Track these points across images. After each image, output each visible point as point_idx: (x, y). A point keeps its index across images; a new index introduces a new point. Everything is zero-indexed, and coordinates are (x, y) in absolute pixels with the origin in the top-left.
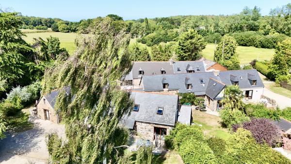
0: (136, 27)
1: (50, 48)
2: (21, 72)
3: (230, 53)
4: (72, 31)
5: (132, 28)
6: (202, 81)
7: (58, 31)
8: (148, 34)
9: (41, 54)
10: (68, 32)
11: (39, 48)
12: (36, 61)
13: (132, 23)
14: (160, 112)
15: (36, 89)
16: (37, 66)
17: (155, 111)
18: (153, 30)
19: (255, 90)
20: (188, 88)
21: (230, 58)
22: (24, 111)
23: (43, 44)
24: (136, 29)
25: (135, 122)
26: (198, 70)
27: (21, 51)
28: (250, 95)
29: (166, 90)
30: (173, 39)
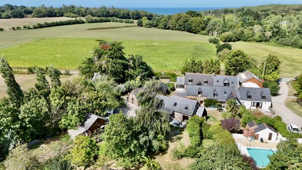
0: (213, 25)
1: (137, 62)
2: (121, 76)
3: (272, 69)
4: (153, 26)
5: (208, 26)
6: (225, 93)
7: (142, 26)
8: (224, 32)
9: (132, 65)
10: (150, 27)
11: (131, 61)
12: (129, 69)
13: (210, 19)
14: (186, 108)
15: (128, 86)
16: (129, 72)
17: (184, 107)
18: (230, 28)
19: (264, 103)
20: (214, 96)
21: (271, 73)
22: (122, 97)
23: (133, 59)
24: (212, 26)
25: (174, 111)
26: (232, 83)
27: (123, 64)
28: (260, 105)
29: (199, 95)
30: (249, 39)
